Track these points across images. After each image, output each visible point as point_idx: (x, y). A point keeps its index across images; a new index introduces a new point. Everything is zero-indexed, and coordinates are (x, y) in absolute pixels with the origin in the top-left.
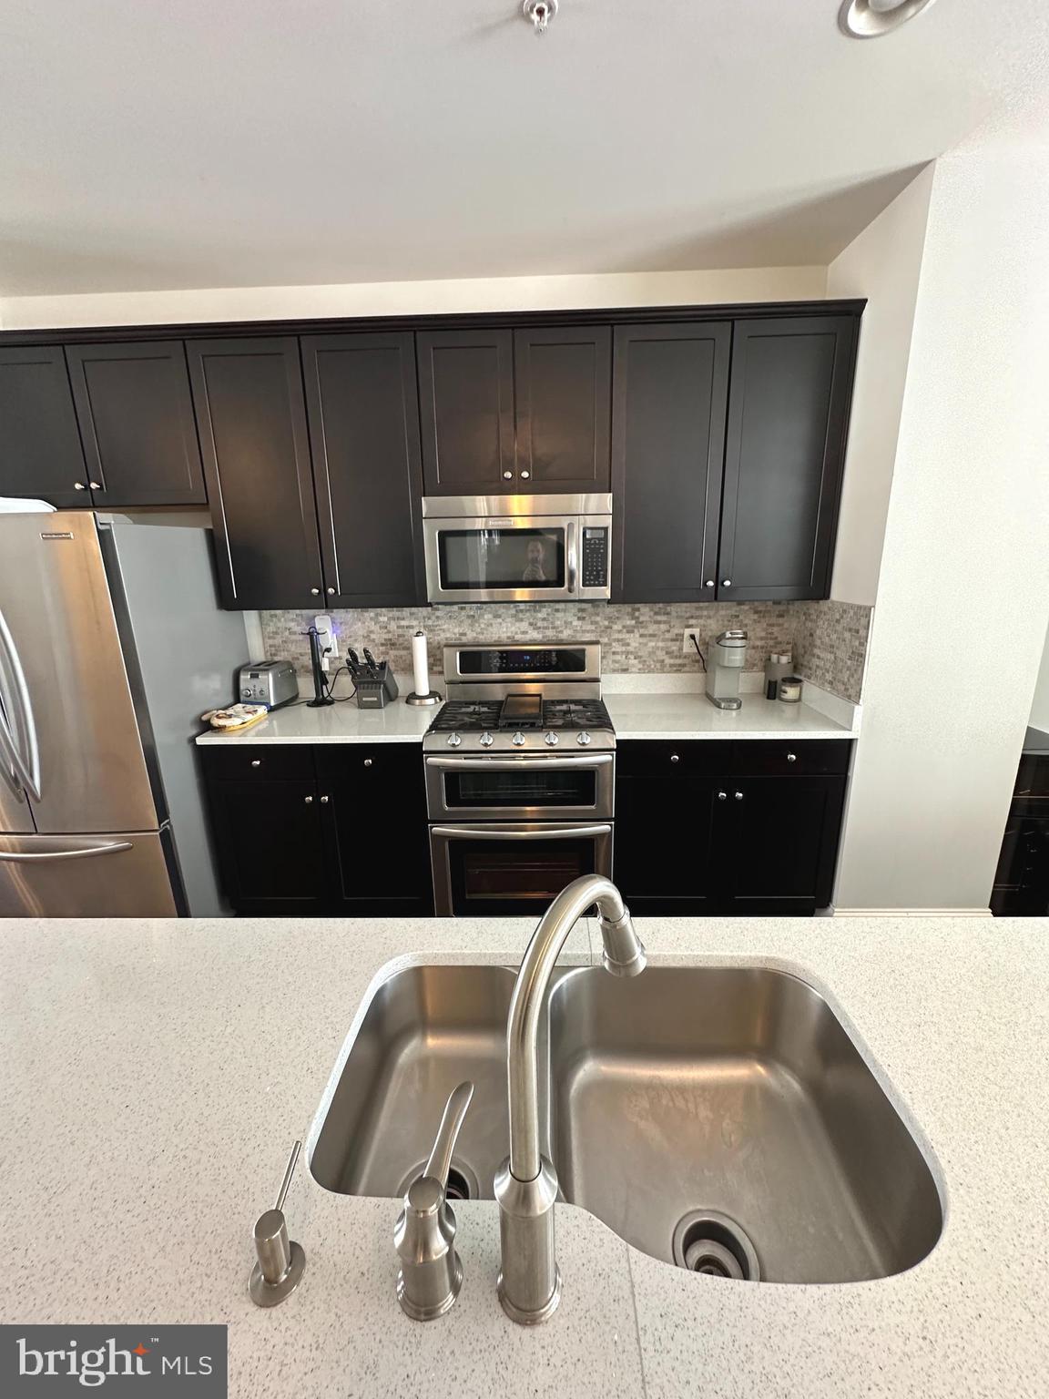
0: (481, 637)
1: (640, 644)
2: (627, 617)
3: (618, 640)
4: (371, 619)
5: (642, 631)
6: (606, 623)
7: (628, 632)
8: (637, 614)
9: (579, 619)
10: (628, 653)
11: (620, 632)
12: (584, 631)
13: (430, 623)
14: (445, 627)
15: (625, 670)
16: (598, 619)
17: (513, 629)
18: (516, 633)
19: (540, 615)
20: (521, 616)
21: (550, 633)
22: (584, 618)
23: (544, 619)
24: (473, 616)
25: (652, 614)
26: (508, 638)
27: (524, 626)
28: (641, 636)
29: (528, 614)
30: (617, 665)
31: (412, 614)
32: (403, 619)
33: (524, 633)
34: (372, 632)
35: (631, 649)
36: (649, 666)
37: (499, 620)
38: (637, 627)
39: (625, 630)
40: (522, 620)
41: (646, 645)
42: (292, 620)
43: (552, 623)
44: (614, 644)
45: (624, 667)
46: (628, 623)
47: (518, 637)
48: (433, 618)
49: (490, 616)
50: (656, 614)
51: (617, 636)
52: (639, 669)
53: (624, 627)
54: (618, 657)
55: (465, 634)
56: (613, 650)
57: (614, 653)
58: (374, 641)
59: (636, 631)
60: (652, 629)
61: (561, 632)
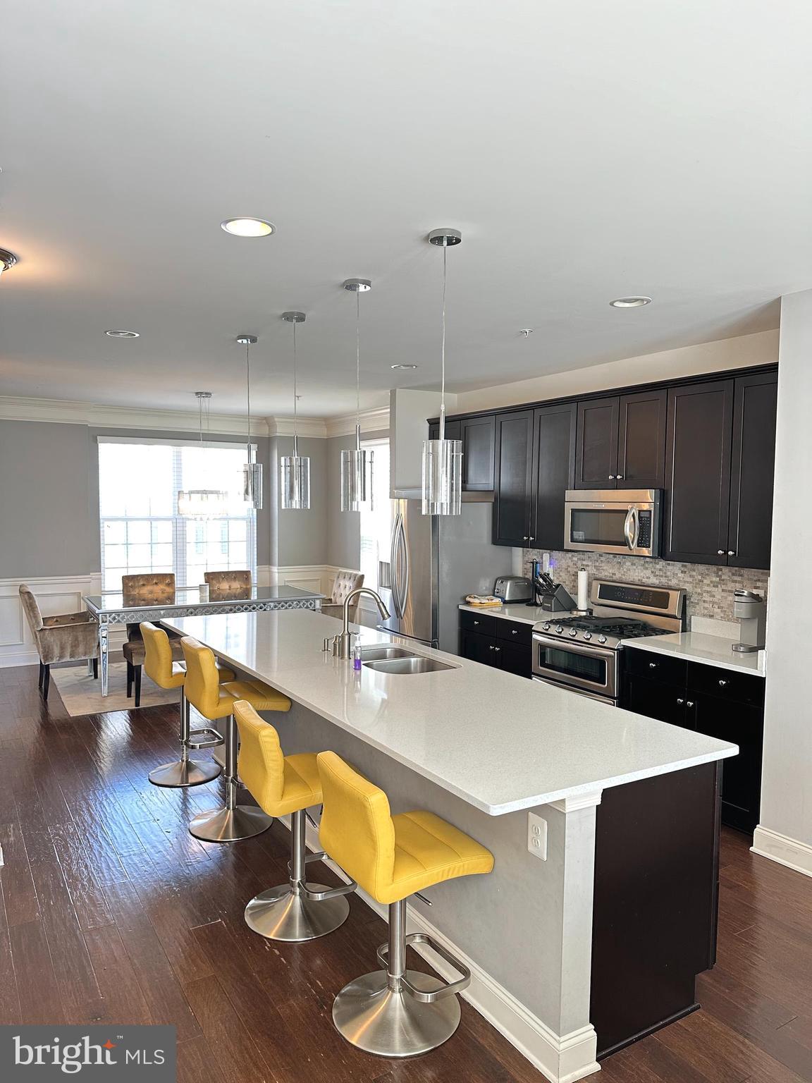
0: (624, 577)
1: (722, 596)
2: (713, 575)
3: (708, 592)
4: (570, 558)
5: (724, 587)
6: (700, 577)
7: (714, 586)
8: (720, 573)
9: (682, 572)
10: (714, 603)
11: (708, 585)
12: (685, 582)
13: (597, 564)
14: (604, 568)
15: (711, 616)
16: (694, 573)
17: (642, 574)
18: (643, 578)
19: (658, 567)
20: (647, 565)
21: (664, 580)
22: (685, 572)
23: (660, 570)
24: (620, 563)
25: (730, 574)
26: (639, 580)
27: (648, 573)
28: (723, 590)
29: (651, 565)
30: (706, 611)
31: (589, 557)
32: (584, 560)
33: (648, 578)
34: (569, 566)
35: (715, 600)
36: (728, 616)
37: (635, 567)
38: (720, 583)
39: (712, 585)
40: (647, 569)
41: (726, 598)
42: (536, 555)
43: (665, 573)
44: (704, 594)
45: (711, 614)
46: (714, 579)
47: (644, 580)
48: (599, 561)
49: (630, 564)
50: (733, 574)
51: (706, 588)
52: (722, 617)
53: (711, 582)
54: (706, 605)
55: (615, 574)
56: (704, 599)
57: (704, 601)
58: (569, 572)
59: (719, 586)
60: (731, 586)
61: (670, 580)
